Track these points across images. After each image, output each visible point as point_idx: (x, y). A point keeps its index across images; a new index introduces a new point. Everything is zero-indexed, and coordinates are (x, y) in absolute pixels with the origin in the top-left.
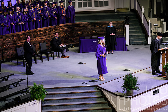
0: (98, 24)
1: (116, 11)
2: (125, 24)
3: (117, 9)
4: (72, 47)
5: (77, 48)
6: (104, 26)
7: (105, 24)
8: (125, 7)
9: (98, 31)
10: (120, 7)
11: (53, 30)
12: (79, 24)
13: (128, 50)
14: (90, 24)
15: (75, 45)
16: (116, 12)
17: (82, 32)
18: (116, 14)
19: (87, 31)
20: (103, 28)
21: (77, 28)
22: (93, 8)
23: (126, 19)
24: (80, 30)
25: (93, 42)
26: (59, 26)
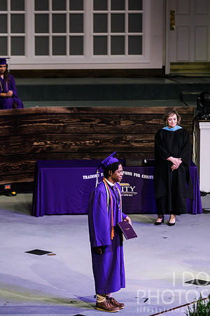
0: (105, 117)
1: (167, 72)
2: (200, 118)
3: (172, 64)
4: (8, 193)
5: (25, 198)
6: (124, 124)
7: (127, 116)
8: (201, 58)
9: (103, 141)
10: (183, 58)
12: (39, 114)
13: (205, 212)
14: (75, 114)
15: (20, 188)
16: (168, 77)
17: (46, 143)
18: (167, 81)
19: (64, 139)
20: (121, 132)
21: (30, 127)
22: (89, 60)
23: (203, 101)
24: (39, 135)
25: (85, 177)
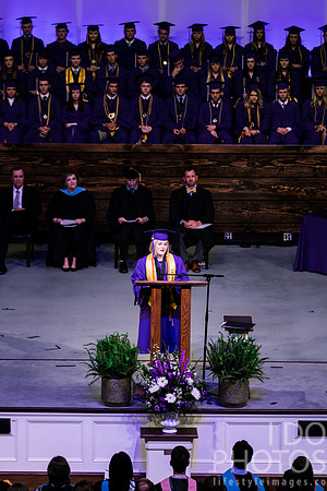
26: (310, 151)
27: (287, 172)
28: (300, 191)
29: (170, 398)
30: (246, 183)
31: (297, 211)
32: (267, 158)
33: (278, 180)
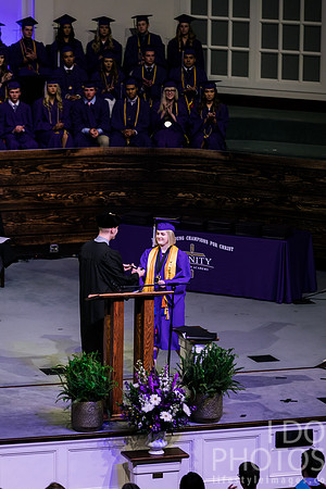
0: (265, 168)
6: (289, 180)
11: (40, 167)
14: (232, 161)
17: (196, 196)
24: (186, 185)
26: (77, 154)
27: (53, 178)
28: (67, 197)
29: (166, 416)
30: (10, 192)
31: (64, 220)
32: (32, 164)
33: (44, 187)
